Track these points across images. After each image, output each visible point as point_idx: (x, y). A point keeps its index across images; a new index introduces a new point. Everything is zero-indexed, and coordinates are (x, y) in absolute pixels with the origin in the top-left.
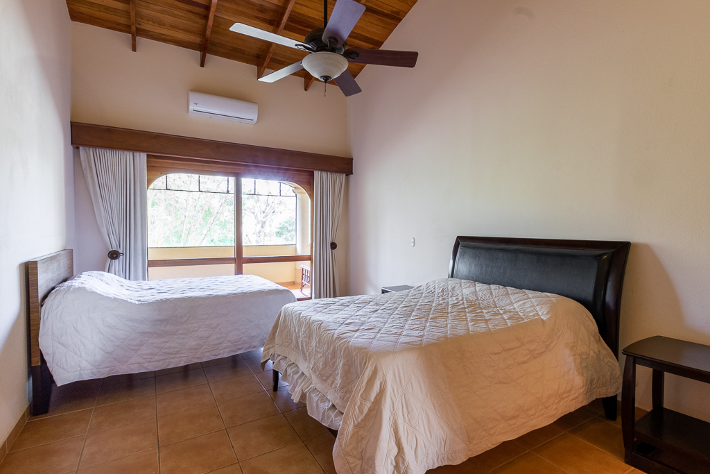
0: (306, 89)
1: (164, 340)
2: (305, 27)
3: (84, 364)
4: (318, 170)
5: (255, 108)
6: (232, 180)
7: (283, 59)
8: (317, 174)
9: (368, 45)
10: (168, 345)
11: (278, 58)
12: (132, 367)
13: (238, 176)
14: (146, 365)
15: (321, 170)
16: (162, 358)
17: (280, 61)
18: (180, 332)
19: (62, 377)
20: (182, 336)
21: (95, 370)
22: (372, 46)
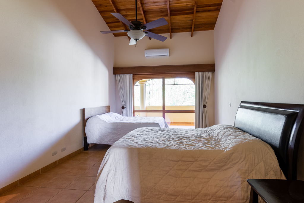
0: (192, 37)
1: (114, 135)
2: (181, 12)
3: (94, 139)
4: (197, 72)
5: (168, 50)
6: (161, 80)
7: (179, 27)
8: (196, 73)
9: (214, 7)
10: (115, 137)
11: (177, 27)
12: (105, 142)
13: (163, 78)
14: (109, 142)
15: (198, 71)
16: (113, 141)
17: (178, 28)
18: (118, 134)
19: (89, 141)
20: (119, 135)
21: (97, 141)
22: (217, 7)
